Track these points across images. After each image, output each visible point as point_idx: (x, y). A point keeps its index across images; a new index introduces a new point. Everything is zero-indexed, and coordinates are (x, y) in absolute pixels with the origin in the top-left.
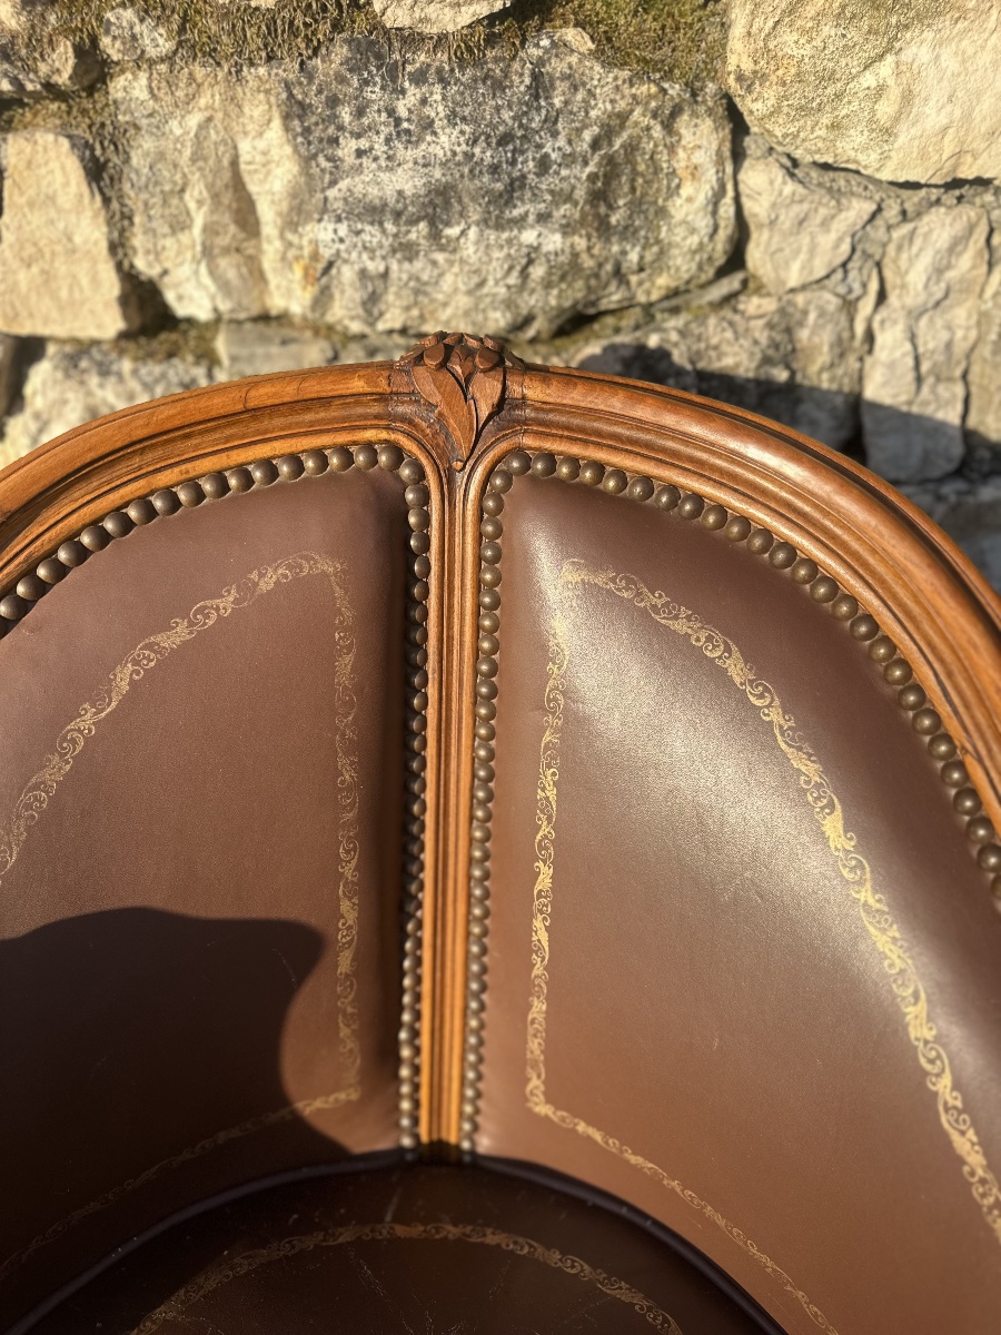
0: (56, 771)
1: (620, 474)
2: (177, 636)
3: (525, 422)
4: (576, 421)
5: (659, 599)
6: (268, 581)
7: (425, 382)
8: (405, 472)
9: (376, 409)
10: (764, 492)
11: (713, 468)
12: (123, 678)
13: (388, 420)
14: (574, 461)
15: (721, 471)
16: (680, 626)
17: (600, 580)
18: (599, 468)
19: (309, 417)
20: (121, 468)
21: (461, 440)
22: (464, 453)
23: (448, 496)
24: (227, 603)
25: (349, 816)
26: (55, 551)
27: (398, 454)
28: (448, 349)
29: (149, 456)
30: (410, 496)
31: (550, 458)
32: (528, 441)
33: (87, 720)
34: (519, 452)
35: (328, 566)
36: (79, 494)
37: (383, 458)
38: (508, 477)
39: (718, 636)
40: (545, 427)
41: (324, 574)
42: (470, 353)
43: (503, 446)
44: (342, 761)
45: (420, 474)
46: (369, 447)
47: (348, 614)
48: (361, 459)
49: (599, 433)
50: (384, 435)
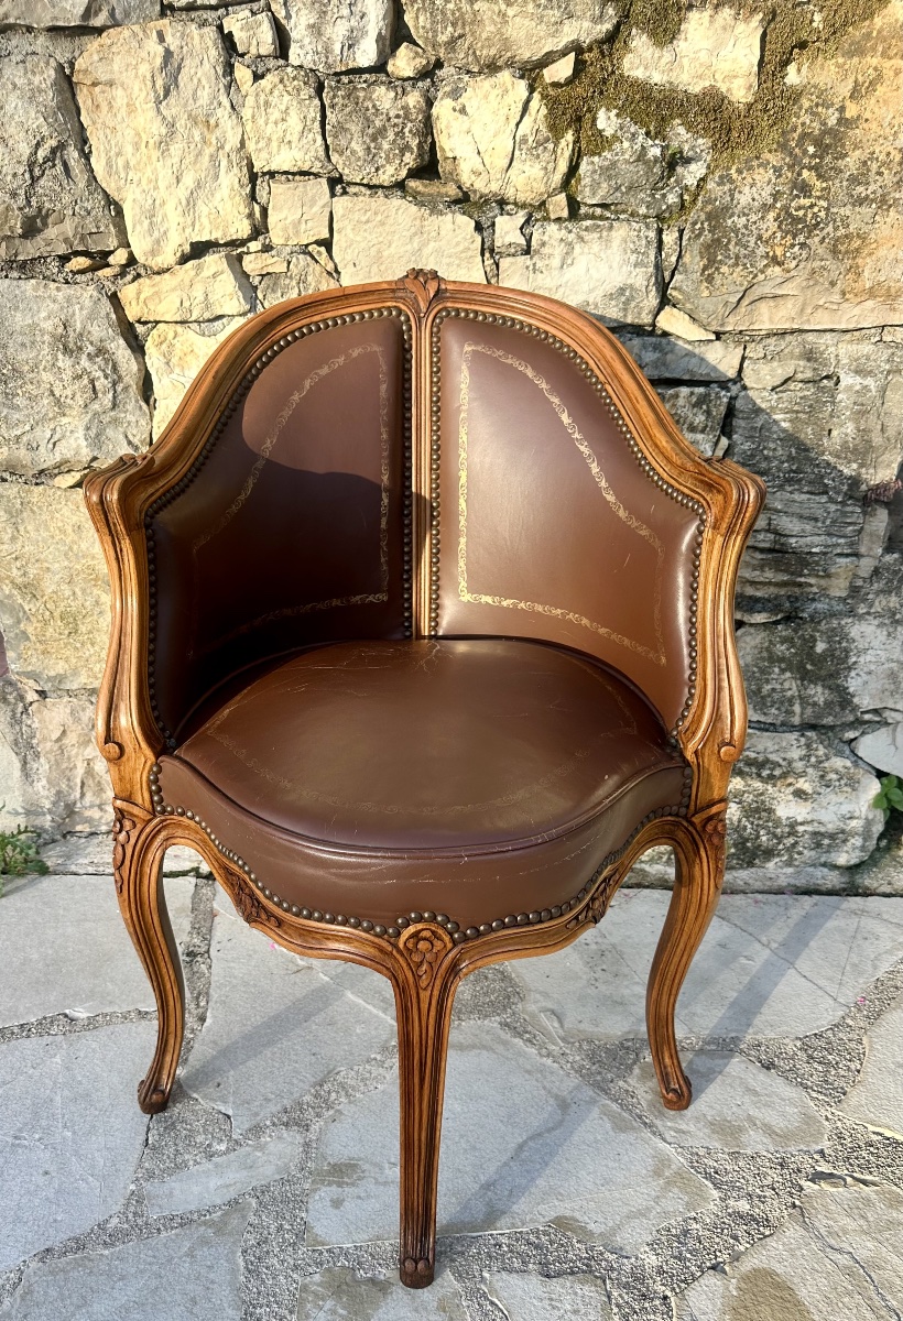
0: (287, 413)
1: (484, 314)
2: (324, 371)
3: (448, 298)
4: (466, 297)
5: (501, 353)
6: (355, 353)
7: (409, 284)
8: (402, 318)
9: (391, 295)
10: (535, 314)
11: (517, 308)
12: (307, 384)
13: (395, 299)
14: (466, 311)
15: (520, 309)
16: (509, 361)
17: (479, 348)
18: (476, 312)
19: (366, 298)
20: (300, 314)
21: (423, 307)
22: (424, 310)
23: (419, 328)
24: (341, 360)
25: (385, 454)
26: (279, 341)
27: (400, 312)
28: (418, 273)
29: (310, 310)
30: (404, 328)
31: (457, 310)
32: (449, 304)
33: (296, 397)
34: (445, 309)
35: (377, 349)
36: (287, 322)
37: (394, 313)
38: (442, 318)
39: (523, 363)
40: (455, 300)
41: (375, 351)
42: (426, 274)
43: (440, 307)
44: (383, 430)
45: (408, 320)
46: (389, 309)
47: (384, 368)
48: (385, 313)
49: (474, 300)
50: (394, 304)
